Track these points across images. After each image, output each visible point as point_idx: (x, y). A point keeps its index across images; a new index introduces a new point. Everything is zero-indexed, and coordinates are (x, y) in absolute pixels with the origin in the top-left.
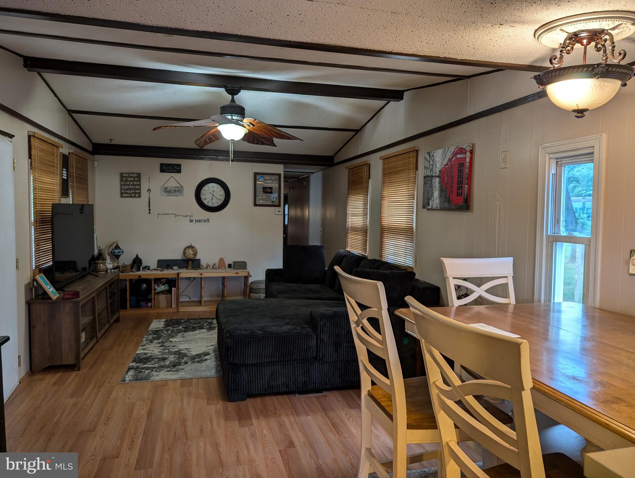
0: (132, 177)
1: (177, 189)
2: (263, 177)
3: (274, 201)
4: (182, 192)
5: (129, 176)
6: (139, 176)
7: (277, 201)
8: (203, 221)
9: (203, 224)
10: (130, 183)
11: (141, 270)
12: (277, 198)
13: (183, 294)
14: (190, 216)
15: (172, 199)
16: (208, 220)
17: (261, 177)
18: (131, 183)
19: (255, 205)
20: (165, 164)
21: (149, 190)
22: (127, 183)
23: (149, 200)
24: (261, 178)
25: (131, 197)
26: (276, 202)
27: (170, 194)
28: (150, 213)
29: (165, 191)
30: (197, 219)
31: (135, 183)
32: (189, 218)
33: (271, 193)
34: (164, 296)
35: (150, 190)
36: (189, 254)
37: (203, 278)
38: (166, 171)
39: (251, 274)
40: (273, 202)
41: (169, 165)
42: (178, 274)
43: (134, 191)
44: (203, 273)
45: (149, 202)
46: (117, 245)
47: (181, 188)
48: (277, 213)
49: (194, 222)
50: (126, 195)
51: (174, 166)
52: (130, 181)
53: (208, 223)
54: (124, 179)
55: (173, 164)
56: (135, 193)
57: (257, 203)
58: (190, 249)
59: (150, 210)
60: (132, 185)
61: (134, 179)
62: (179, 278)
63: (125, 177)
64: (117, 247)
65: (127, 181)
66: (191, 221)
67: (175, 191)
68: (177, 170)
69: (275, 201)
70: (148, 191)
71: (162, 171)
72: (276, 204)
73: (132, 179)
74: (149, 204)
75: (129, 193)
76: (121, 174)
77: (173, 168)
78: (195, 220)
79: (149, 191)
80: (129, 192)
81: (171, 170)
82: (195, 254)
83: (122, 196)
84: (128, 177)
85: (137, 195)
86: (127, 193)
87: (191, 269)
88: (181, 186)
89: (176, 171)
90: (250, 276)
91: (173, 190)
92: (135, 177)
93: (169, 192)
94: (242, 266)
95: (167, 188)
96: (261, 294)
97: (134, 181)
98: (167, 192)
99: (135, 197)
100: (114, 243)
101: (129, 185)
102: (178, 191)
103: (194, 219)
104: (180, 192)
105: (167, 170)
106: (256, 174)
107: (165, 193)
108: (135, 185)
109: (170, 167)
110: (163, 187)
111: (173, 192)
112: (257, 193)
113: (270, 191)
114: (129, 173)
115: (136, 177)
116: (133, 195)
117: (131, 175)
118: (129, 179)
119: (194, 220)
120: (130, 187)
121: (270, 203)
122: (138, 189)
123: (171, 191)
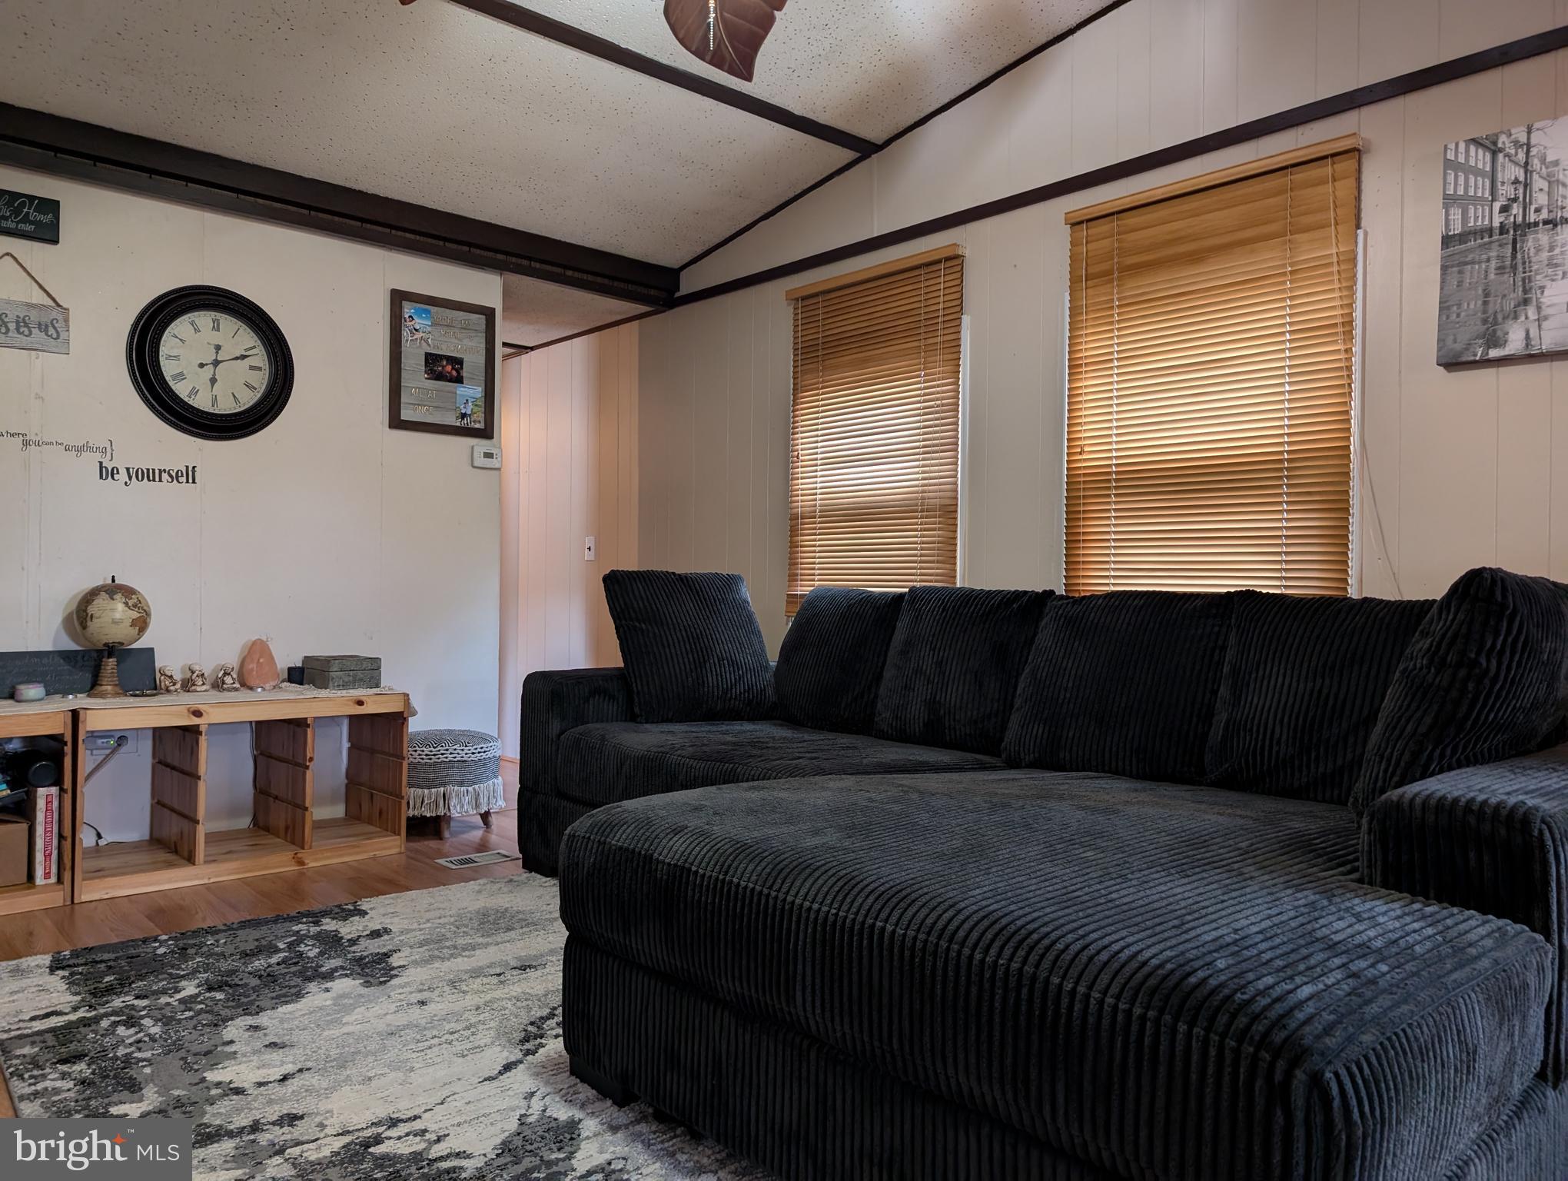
1: (34, 317)
2: (428, 312)
3: (469, 412)
4: (62, 334)
7: (480, 416)
8: (165, 476)
12: (481, 403)
14: (104, 451)
16: (190, 475)
17: (419, 312)
19: (397, 422)
24: (420, 317)
26: (474, 417)
30: (135, 465)
32: (96, 457)
33: (459, 380)
36: (115, 622)
37: (203, 729)
39: (415, 702)
40: (463, 416)
42: (75, 714)
44: (202, 708)
47: (55, 315)
48: (480, 461)
49: (123, 476)
51: (24, 207)
53: (190, 485)
57: (406, 414)
58: (118, 596)
62: (82, 736)
66: (107, 473)
67: (28, 325)
68: (39, 224)
69: (473, 413)
72: (477, 426)
78: (128, 469)
82: (141, 624)
87: (116, 695)
88: (58, 304)
89: (27, 228)
90: (414, 714)
91: (12, 317)
94: (360, 674)
96: (450, 788)
102: (42, 328)
103: (120, 463)
104: (51, 331)
106: (398, 298)
111: (13, 327)
112: (404, 374)
113: (454, 373)
119: (122, 471)
121: (451, 420)
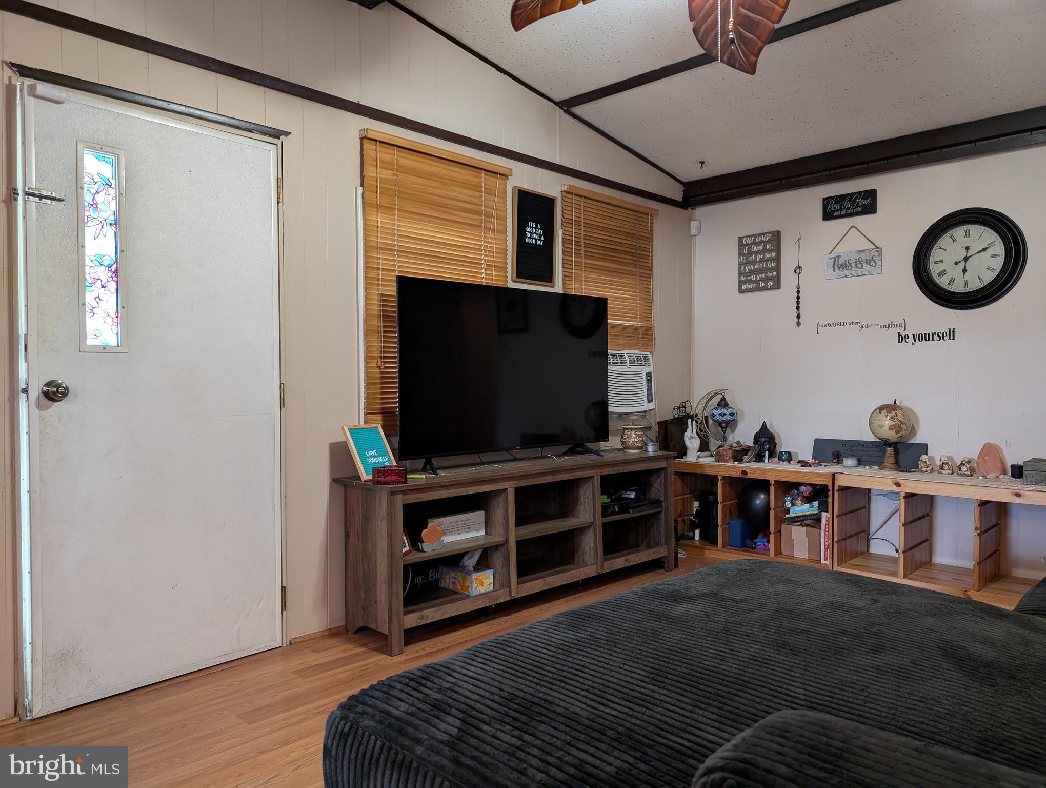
0: (762, 242)
1: (864, 257)
4: (879, 263)
5: (755, 243)
6: (776, 237)
9: (936, 343)
10: (756, 256)
11: (766, 461)
13: (877, 535)
15: (854, 284)
18: (759, 257)
20: (832, 198)
21: (798, 269)
22: (750, 259)
23: (798, 292)
25: (758, 289)
27: (847, 272)
28: (798, 324)
29: (834, 267)
31: (767, 255)
32: (897, 330)
34: (803, 530)
35: (799, 267)
36: (881, 426)
38: (836, 214)
41: (843, 197)
42: (833, 475)
43: (763, 276)
45: (798, 298)
46: (723, 399)
47: (876, 254)
50: (748, 287)
51: (856, 199)
52: (757, 253)
54: (745, 251)
55: (852, 195)
56: (766, 280)
58: (894, 412)
59: (798, 317)
60: (761, 261)
61: (765, 246)
62: (836, 488)
63: (747, 244)
64: (723, 404)
65: (750, 253)
67: (858, 262)
68: (863, 206)
70: (795, 272)
71: (828, 215)
73: (761, 248)
74: (798, 303)
75: (754, 282)
76: (741, 239)
77: (853, 203)
79: (798, 271)
80: (753, 278)
81: (848, 209)
82: (911, 429)
83: (741, 291)
84: (752, 244)
85: (770, 283)
86: (750, 282)
88: (877, 247)
89: (859, 209)
91: (853, 260)
92: (765, 243)
93: (843, 267)
95: (840, 256)
97: (765, 251)
98: (839, 268)
99: (765, 289)
100: (717, 394)
101: (753, 263)
102: (868, 262)
103: (909, 332)
104: (872, 263)
105: (838, 211)
107: (834, 271)
108: (767, 261)
109: (845, 203)
110: (831, 256)
111: (853, 265)
114: (755, 236)
115: (768, 241)
116: (762, 284)
117: (758, 240)
118: (756, 249)
120: (757, 266)
122: (772, 269)
123: (850, 265)
